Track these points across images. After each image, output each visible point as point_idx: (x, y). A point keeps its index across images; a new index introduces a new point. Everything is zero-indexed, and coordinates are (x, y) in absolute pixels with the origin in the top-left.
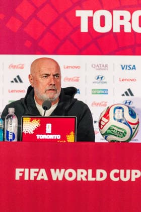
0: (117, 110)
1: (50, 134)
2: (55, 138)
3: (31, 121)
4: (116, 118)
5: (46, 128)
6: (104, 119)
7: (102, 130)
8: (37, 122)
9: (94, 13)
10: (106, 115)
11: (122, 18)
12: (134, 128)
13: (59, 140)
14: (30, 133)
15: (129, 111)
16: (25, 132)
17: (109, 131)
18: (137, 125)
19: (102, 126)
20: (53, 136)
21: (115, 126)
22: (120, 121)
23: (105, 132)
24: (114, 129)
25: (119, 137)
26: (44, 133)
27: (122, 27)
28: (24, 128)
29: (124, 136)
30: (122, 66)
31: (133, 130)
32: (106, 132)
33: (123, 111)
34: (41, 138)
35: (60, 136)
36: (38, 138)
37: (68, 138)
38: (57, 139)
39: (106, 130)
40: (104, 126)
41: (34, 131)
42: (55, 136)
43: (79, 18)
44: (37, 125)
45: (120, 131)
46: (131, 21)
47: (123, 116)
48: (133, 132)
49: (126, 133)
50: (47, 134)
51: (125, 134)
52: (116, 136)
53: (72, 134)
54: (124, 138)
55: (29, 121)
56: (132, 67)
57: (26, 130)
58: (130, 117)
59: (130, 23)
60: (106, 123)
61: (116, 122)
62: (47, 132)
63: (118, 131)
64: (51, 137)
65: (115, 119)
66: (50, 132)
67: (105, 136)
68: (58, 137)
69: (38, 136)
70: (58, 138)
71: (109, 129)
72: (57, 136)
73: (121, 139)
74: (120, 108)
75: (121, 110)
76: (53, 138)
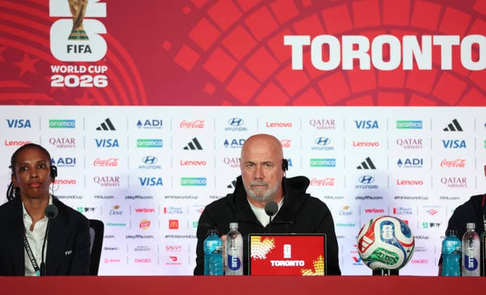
0: (385, 226)
1: (289, 259)
2: (297, 265)
3: (262, 241)
4: (384, 237)
5: (283, 250)
6: (366, 239)
7: (363, 254)
8: (270, 242)
9: (311, 40)
10: (370, 234)
11: (356, 47)
12: (408, 251)
13: (302, 267)
14: (260, 257)
15: (402, 227)
16: (255, 257)
17: (374, 256)
18: (411, 247)
19: (363, 249)
20: (294, 262)
21: (383, 250)
22: (390, 242)
23: (367, 257)
24: (381, 254)
25: (388, 264)
26: (281, 257)
27: (356, 62)
28: (252, 252)
29: (396, 262)
30: (357, 122)
31: (408, 254)
32: (370, 257)
33: (393, 228)
34: (276, 265)
35: (303, 262)
36: (273, 265)
37: (315, 265)
38: (299, 266)
39: (369, 255)
40: (366, 249)
41: (267, 255)
42: (297, 262)
43: (290, 47)
44: (271, 247)
45: (390, 255)
46: (370, 52)
47: (394, 234)
48: (407, 256)
49: (398, 259)
50: (285, 259)
51: (396, 260)
52: (384, 262)
53: (321, 259)
54: (395, 265)
55: (259, 240)
56: (372, 124)
57: (256, 254)
58: (402, 235)
59: (368, 56)
60: (370, 245)
61: (384, 243)
62: (285, 257)
63: (387, 256)
64: (292, 263)
65: (382, 239)
66: (290, 257)
67: (367, 262)
68: (302, 263)
69: (273, 262)
70: (301, 265)
71: (374, 253)
72: (300, 262)
73: (391, 266)
74: (389, 223)
75: (390, 227)
76: (294, 265)
